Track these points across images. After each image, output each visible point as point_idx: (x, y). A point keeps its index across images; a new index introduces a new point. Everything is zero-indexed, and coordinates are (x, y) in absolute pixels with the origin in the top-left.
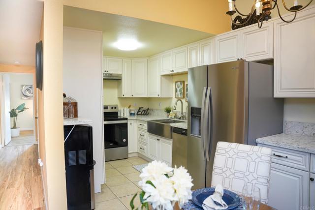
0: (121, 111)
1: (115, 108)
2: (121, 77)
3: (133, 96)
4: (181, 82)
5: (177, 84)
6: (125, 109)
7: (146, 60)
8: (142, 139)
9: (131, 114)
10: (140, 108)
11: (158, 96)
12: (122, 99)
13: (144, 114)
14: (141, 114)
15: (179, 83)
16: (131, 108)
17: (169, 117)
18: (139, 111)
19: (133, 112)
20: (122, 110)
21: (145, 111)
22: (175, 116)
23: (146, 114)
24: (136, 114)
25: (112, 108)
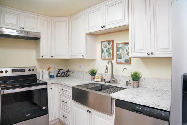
0: (39, 73)
1: (33, 70)
2: (40, 36)
3: (53, 58)
4: (108, 41)
5: (103, 44)
6: (44, 71)
7: (68, 20)
8: (64, 105)
9: (50, 76)
10: (60, 70)
11: (82, 57)
12: (41, 60)
13: (63, 76)
14: (61, 76)
15: (106, 43)
16: (50, 70)
17: (95, 80)
18: (58, 73)
19: (52, 74)
20: (41, 72)
21: (65, 73)
22: (102, 80)
23: (66, 76)
24: (55, 76)
25: (30, 70)
